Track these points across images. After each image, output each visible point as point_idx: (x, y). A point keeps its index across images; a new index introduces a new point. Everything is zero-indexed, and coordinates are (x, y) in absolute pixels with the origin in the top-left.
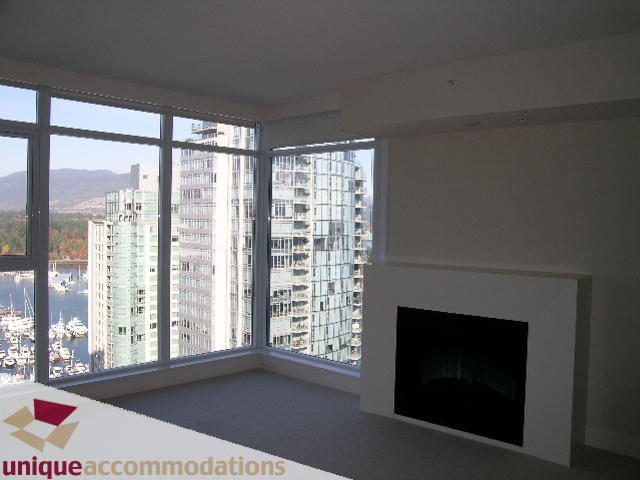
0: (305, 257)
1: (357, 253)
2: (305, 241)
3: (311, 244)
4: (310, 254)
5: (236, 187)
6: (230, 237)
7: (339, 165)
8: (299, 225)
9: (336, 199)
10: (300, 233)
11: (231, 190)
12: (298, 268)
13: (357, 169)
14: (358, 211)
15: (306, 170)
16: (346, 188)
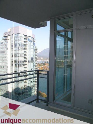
0: (26, 64)
1: (36, 63)
2: (26, 61)
3: (27, 62)
4: (27, 64)
5: (12, 50)
6: (11, 61)
7: (33, 46)
8: (25, 58)
9: (32, 53)
10: (25, 60)
11: (11, 51)
12: (25, 66)
13: (36, 47)
14: (36, 55)
15: (26, 47)
16: (34, 51)
